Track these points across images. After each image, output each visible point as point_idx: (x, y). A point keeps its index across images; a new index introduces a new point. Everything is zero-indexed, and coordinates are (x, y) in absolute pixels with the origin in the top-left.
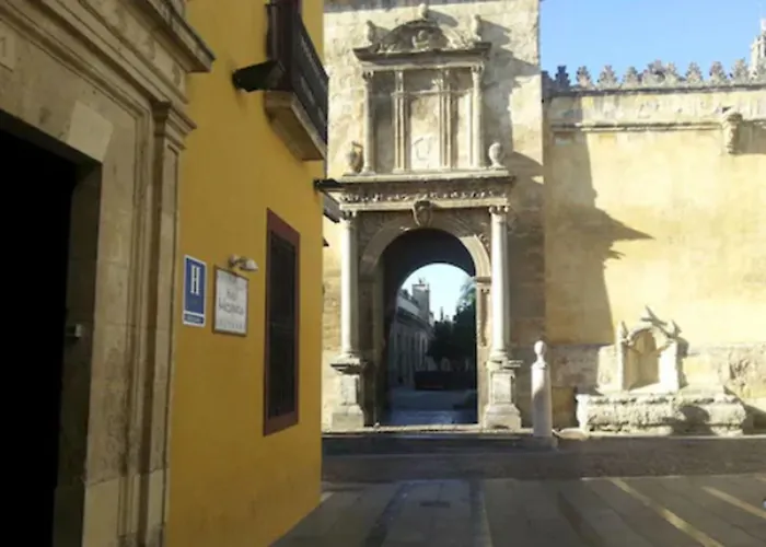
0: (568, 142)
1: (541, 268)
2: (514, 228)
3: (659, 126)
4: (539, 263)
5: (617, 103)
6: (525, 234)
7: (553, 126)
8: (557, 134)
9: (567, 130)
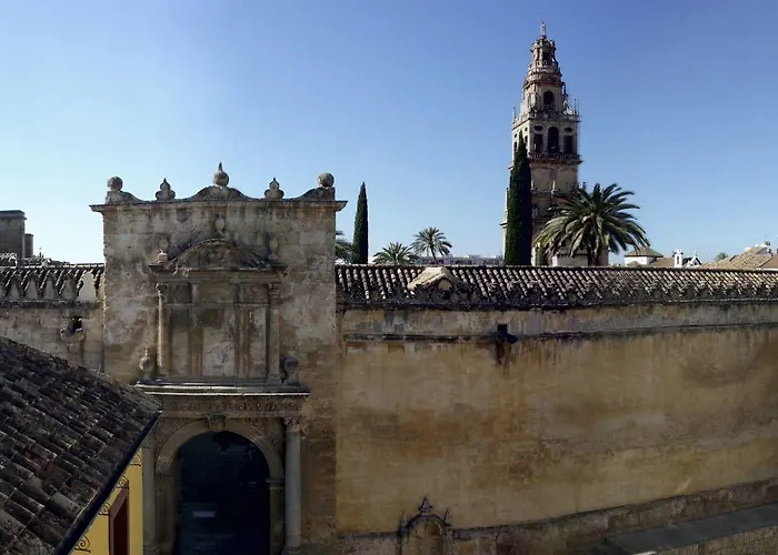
0: (360, 351)
1: (332, 471)
2: (307, 433)
3: (442, 339)
4: (330, 466)
5: (406, 317)
6: (318, 440)
7: (346, 336)
8: (349, 344)
9: (360, 340)
